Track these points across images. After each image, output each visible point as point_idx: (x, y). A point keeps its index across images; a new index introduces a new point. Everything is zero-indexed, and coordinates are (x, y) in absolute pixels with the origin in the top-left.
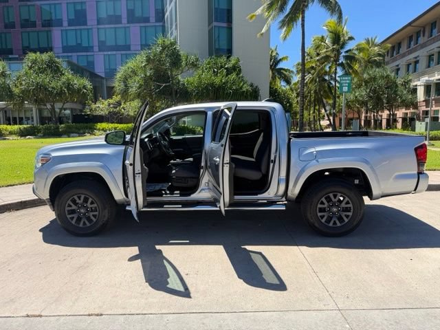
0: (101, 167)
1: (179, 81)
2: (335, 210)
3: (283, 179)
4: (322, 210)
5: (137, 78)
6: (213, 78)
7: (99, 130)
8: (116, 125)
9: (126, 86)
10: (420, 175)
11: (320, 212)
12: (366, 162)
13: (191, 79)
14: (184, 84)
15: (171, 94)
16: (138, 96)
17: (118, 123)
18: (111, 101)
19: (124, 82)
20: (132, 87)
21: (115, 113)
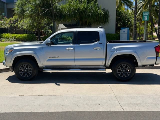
0: (34, 53)
1: (57, 7)
2: (124, 71)
3: (104, 59)
4: (119, 71)
5: (30, 5)
6: (79, 5)
7: (4, 38)
8: (15, 35)
9: (22, 10)
10: (157, 58)
11: (118, 71)
12: (135, 52)
13: (64, 6)
14: (59, 9)
15: (51, 15)
16: (31, 16)
17: (16, 33)
18: (12, 19)
19: (21, 7)
20: (27, 11)
21: (15, 27)
